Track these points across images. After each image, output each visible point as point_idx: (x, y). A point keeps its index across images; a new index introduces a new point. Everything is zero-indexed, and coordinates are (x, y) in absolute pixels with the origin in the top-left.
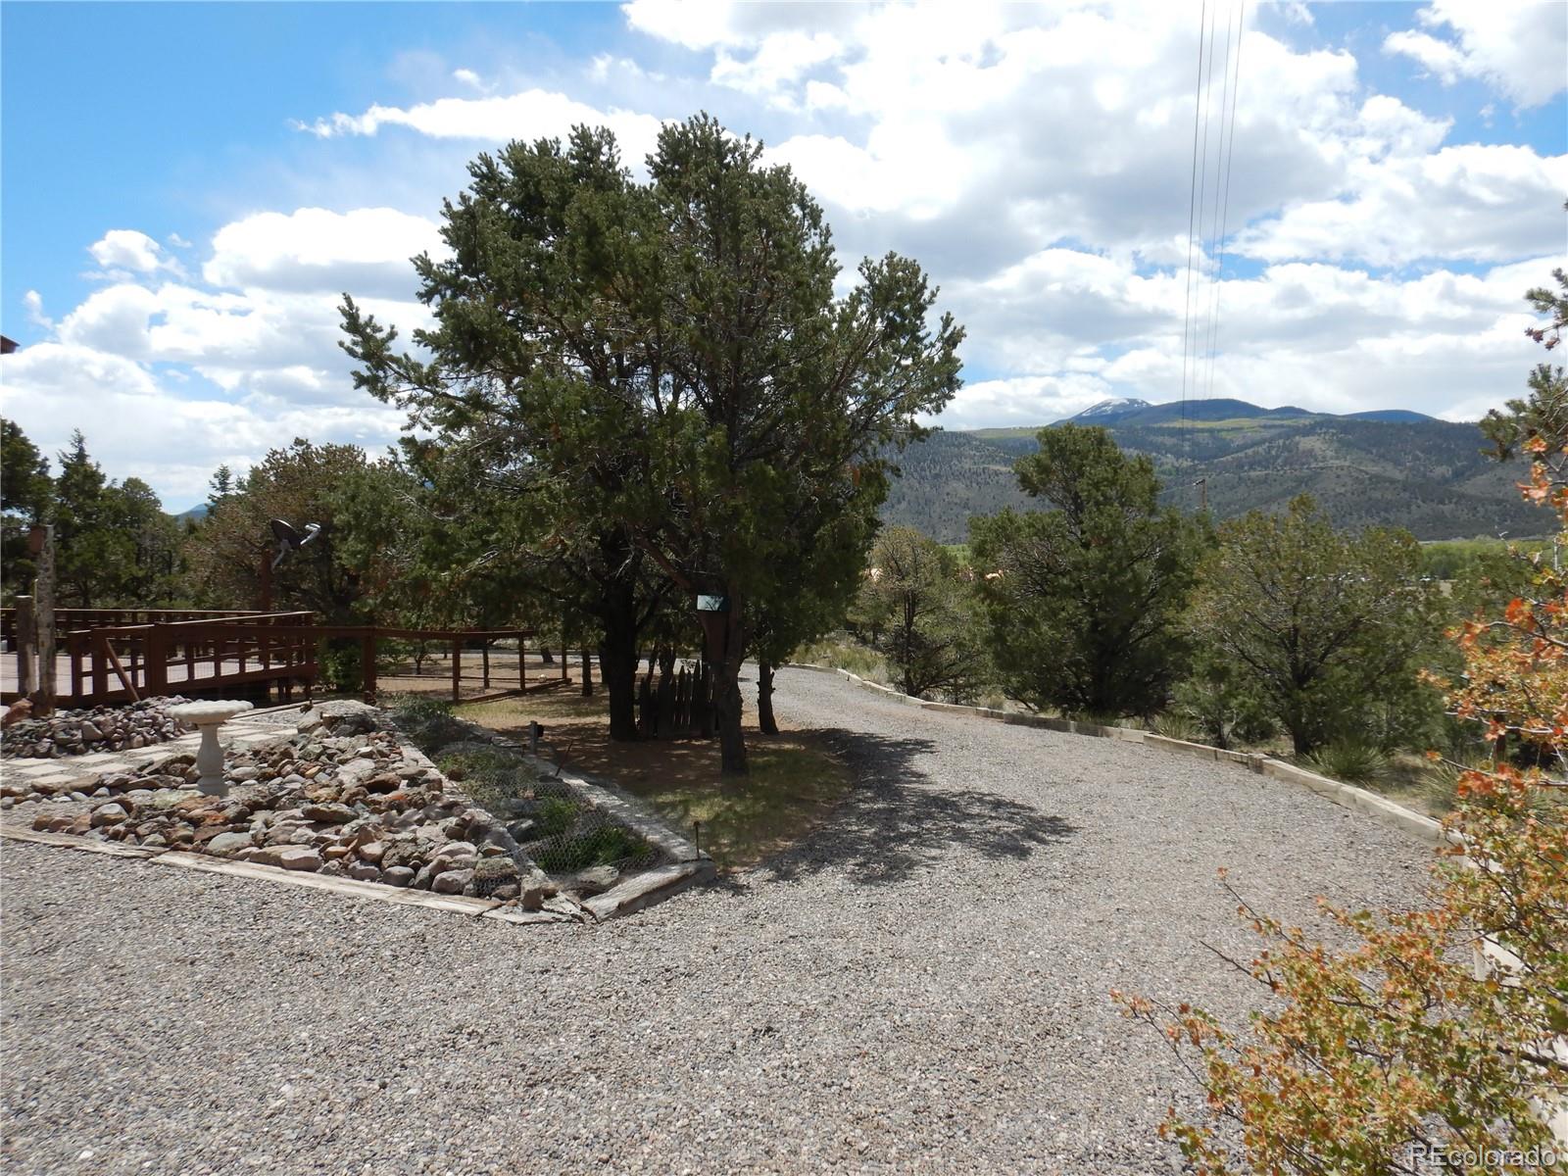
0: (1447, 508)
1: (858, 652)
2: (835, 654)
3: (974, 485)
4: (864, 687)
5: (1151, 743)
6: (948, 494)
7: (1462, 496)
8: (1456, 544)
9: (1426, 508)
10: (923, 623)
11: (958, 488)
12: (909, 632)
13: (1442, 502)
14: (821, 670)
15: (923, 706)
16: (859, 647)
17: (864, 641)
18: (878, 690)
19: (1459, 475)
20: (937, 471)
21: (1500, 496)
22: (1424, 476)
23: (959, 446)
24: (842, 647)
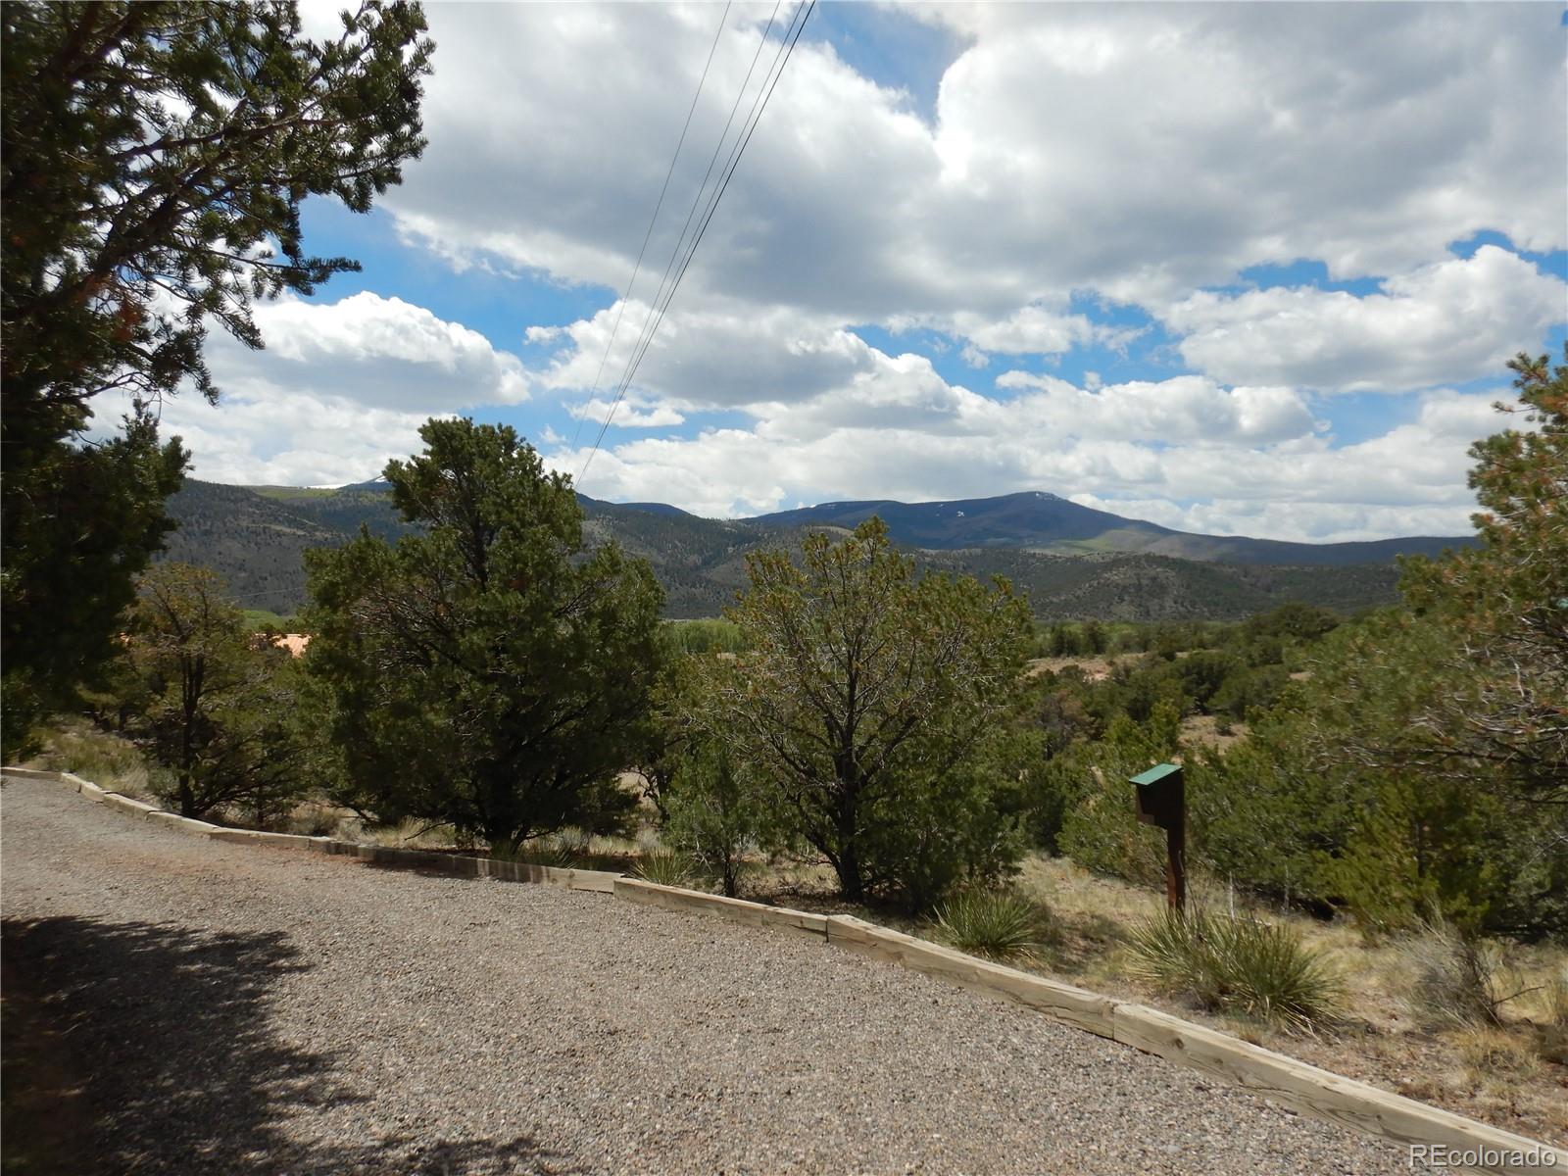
0: (698, 591)
1: (96, 742)
2: (60, 747)
3: (252, 545)
4: (107, 803)
5: (627, 893)
6: (220, 553)
7: (708, 581)
8: (706, 622)
9: (683, 590)
10: (213, 705)
11: (234, 548)
12: (189, 718)
13: (694, 586)
14: (31, 776)
15: (214, 836)
16: (99, 734)
17: (106, 726)
18: (131, 809)
19: (706, 563)
20: (208, 528)
21: (737, 582)
22: (681, 562)
23: (235, 501)
24: (72, 736)
